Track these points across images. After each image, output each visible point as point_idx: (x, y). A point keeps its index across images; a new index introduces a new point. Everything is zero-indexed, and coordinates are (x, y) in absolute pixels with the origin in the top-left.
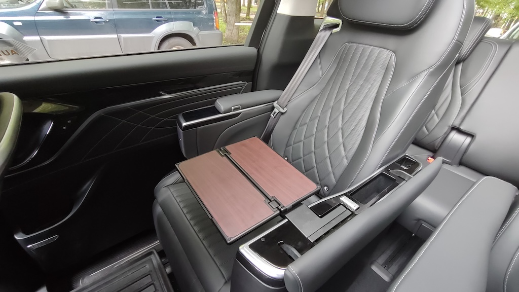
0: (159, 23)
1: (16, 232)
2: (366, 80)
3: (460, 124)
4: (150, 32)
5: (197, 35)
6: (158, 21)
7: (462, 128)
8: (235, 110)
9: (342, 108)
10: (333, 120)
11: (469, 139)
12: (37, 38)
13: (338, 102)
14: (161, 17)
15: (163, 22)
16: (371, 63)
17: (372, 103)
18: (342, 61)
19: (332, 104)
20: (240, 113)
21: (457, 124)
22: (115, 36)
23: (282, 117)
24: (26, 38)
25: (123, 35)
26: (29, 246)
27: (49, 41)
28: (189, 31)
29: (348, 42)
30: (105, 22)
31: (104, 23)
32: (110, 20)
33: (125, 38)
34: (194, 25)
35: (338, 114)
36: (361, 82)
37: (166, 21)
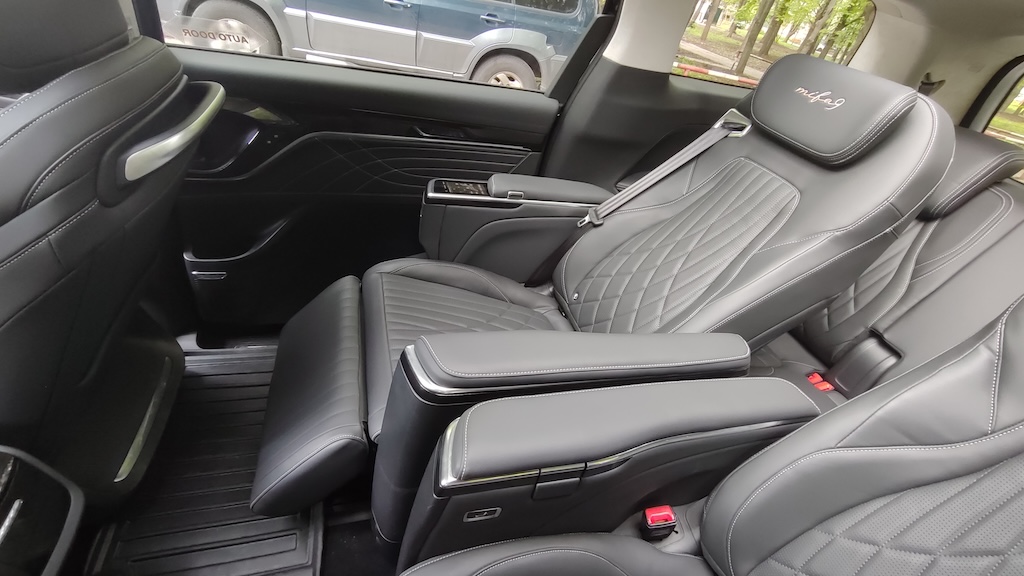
0: (489, 25)
1: (187, 251)
2: (745, 219)
3: (887, 330)
4: (469, 37)
5: (548, 61)
6: (488, 21)
7: (886, 336)
8: (512, 196)
9: (690, 248)
10: (669, 263)
11: (892, 360)
12: (302, 13)
13: (688, 239)
14: (495, 16)
15: (497, 25)
16: (763, 196)
17: (736, 255)
18: (725, 181)
19: (679, 238)
20: (520, 205)
21: (881, 328)
22: (413, 33)
23: (594, 231)
24: (288, 11)
25: (425, 35)
26: (194, 273)
27: (317, 21)
28: (534, 50)
29: (746, 157)
30: (405, 7)
31: (402, 9)
32: (413, 5)
33: (426, 40)
34: (548, 42)
35: (681, 254)
36: (735, 221)
37: (502, 25)
